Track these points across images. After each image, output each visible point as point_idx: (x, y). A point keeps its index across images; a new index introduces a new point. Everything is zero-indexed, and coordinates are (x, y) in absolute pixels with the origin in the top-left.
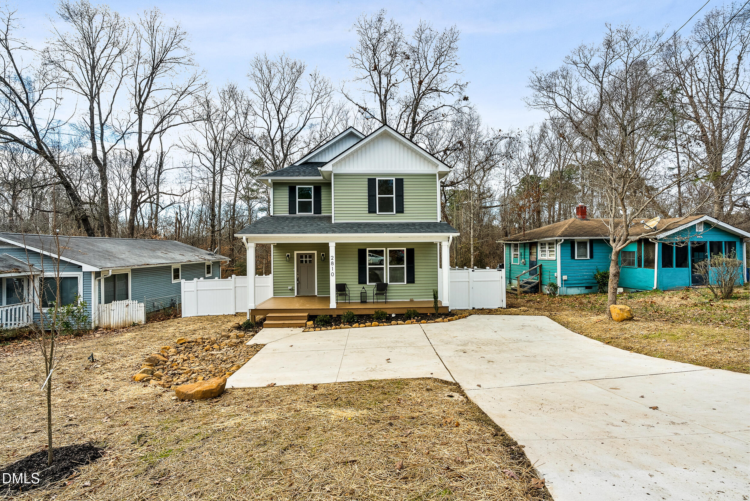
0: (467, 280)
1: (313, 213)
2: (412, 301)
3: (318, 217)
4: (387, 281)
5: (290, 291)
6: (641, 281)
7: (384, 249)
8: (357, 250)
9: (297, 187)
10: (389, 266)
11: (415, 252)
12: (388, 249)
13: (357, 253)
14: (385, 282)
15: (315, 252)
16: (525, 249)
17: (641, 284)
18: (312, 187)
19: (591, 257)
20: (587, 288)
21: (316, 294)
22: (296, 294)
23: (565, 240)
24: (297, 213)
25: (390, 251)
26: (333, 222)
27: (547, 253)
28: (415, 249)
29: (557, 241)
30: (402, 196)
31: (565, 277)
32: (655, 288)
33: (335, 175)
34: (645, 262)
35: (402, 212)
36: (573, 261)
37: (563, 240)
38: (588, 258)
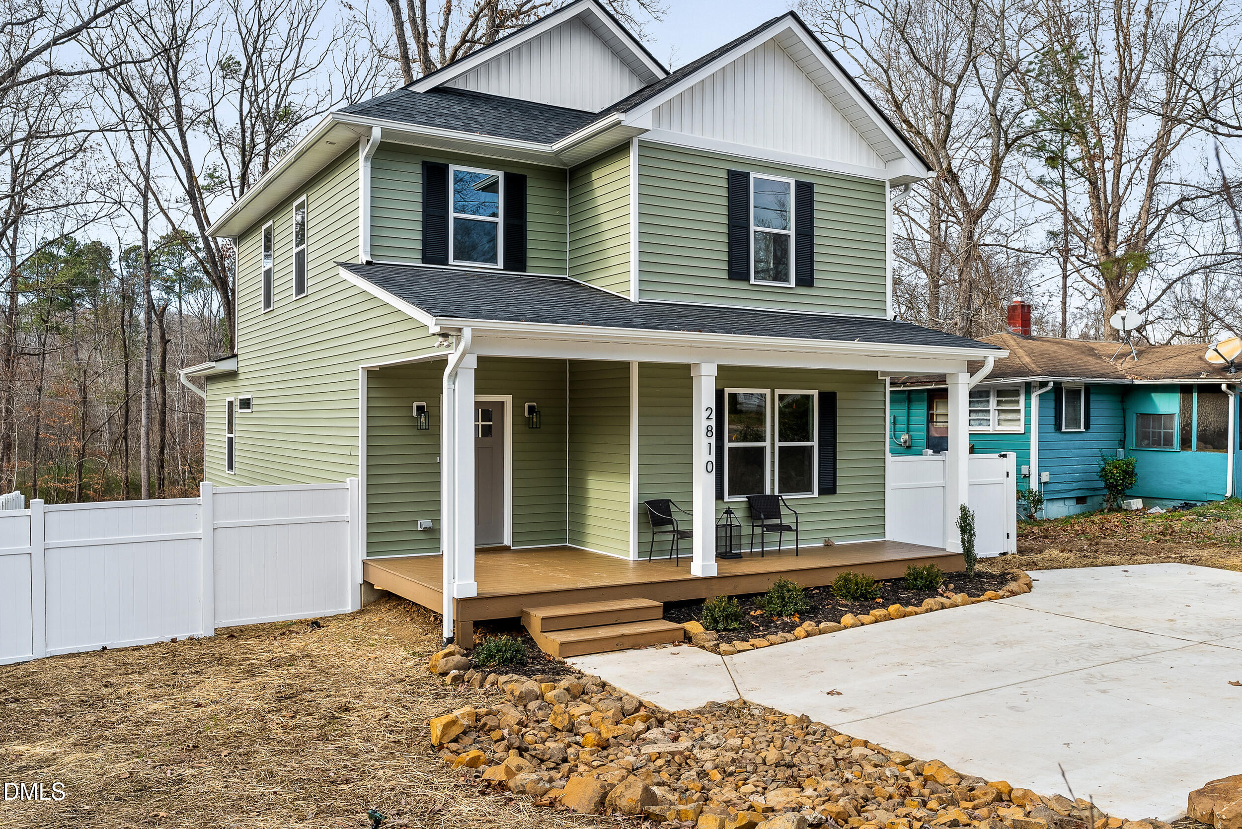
0: (941, 482)
1: (501, 265)
2: (828, 545)
3: (518, 280)
4: (773, 489)
5: (422, 536)
6: (1189, 482)
7: (767, 392)
9: (452, 168)
10: (778, 444)
11: (839, 404)
12: (778, 392)
14: (768, 492)
15: (508, 399)
16: (909, 408)
17: (1191, 489)
18: (500, 175)
19: (1087, 427)
20: (1080, 500)
21: (507, 540)
23: (1055, 383)
24: (451, 261)
25: (781, 397)
26: (635, 299)
27: (993, 416)
28: (839, 396)
29: (1029, 388)
30: (811, 236)
31: (1045, 477)
32: (1229, 494)
33: (643, 145)
34: (1200, 439)
35: (811, 283)
36: (1058, 436)
37: (1051, 385)
38: (1082, 429)
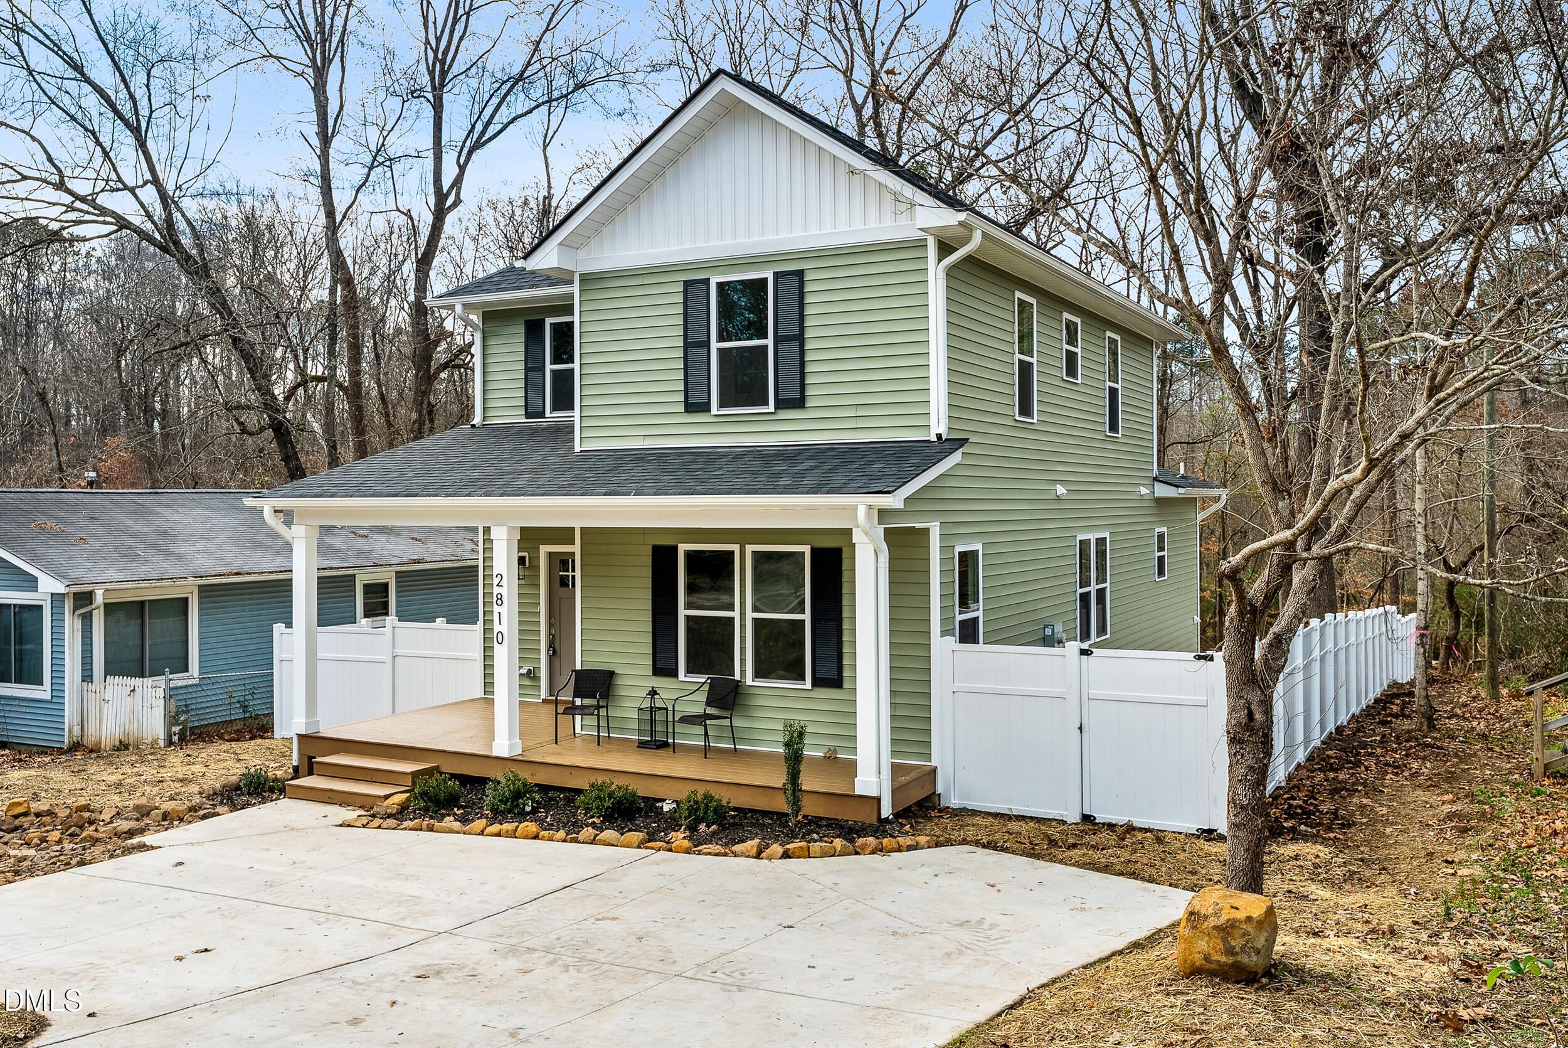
4: (743, 671)
7: (736, 548)
8: (649, 551)
9: (549, 321)
10: (750, 615)
11: (846, 564)
12: (750, 549)
13: (648, 561)
14: (737, 677)
22: (543, 694)
24: (548, 413)
25: (755, 554)
26: (577, 449)
28: (845, 553)
30: (800, 340)
33: (585, 278)
35: (800, 403)
